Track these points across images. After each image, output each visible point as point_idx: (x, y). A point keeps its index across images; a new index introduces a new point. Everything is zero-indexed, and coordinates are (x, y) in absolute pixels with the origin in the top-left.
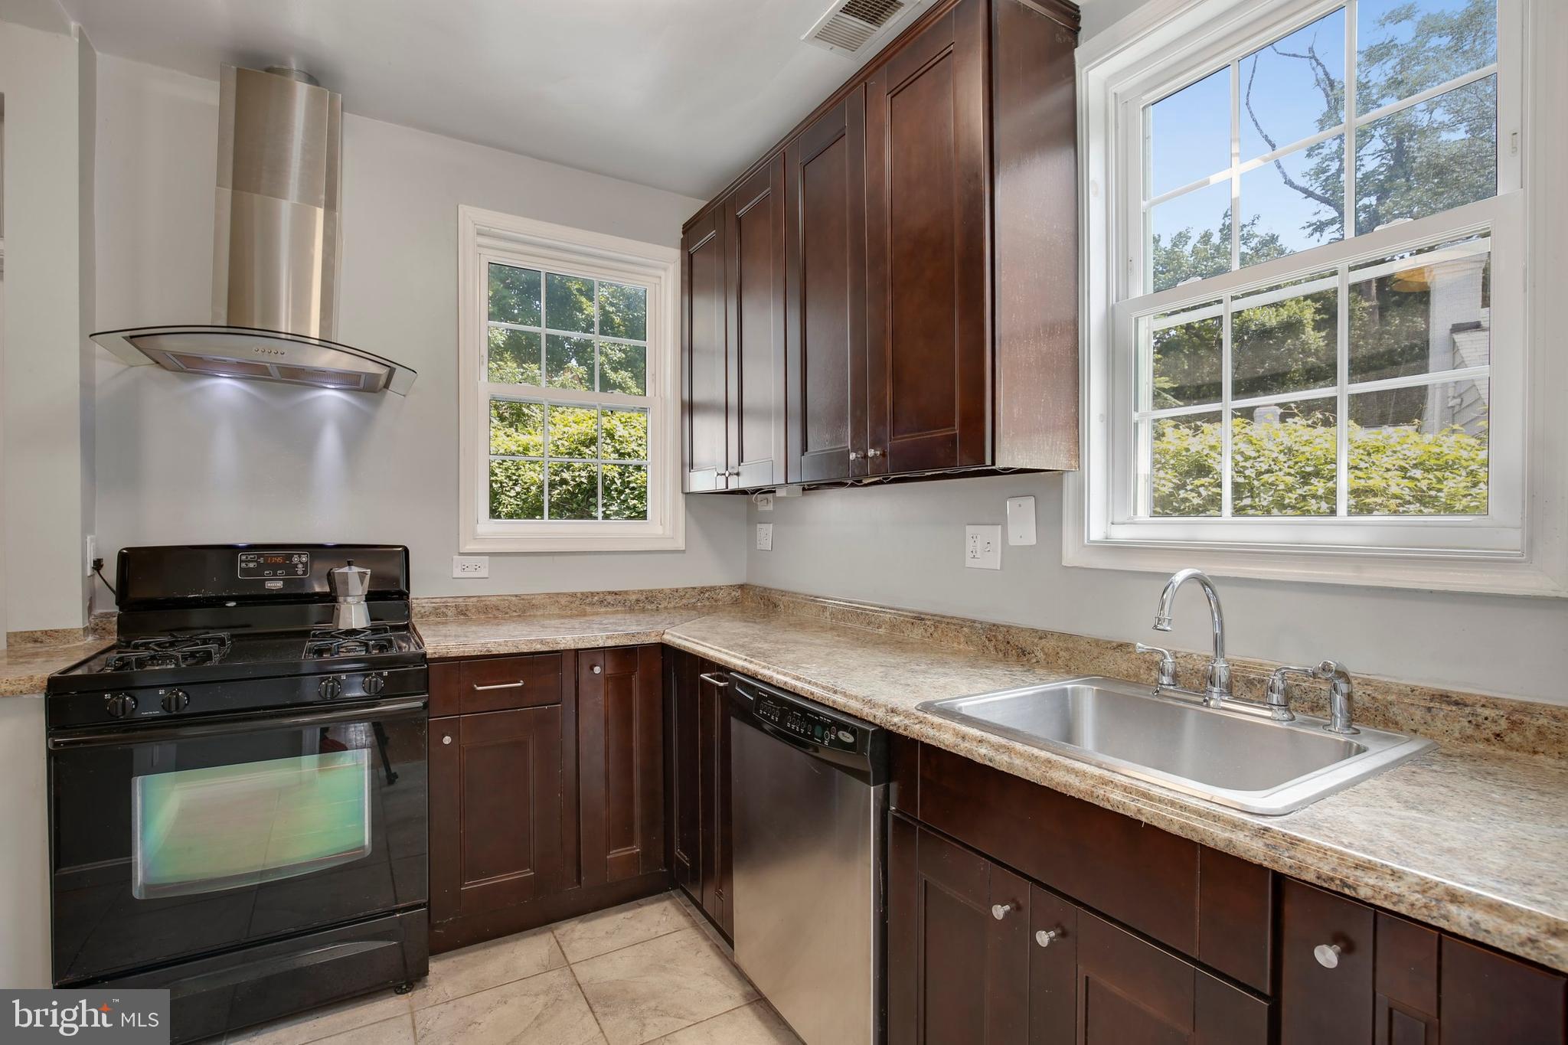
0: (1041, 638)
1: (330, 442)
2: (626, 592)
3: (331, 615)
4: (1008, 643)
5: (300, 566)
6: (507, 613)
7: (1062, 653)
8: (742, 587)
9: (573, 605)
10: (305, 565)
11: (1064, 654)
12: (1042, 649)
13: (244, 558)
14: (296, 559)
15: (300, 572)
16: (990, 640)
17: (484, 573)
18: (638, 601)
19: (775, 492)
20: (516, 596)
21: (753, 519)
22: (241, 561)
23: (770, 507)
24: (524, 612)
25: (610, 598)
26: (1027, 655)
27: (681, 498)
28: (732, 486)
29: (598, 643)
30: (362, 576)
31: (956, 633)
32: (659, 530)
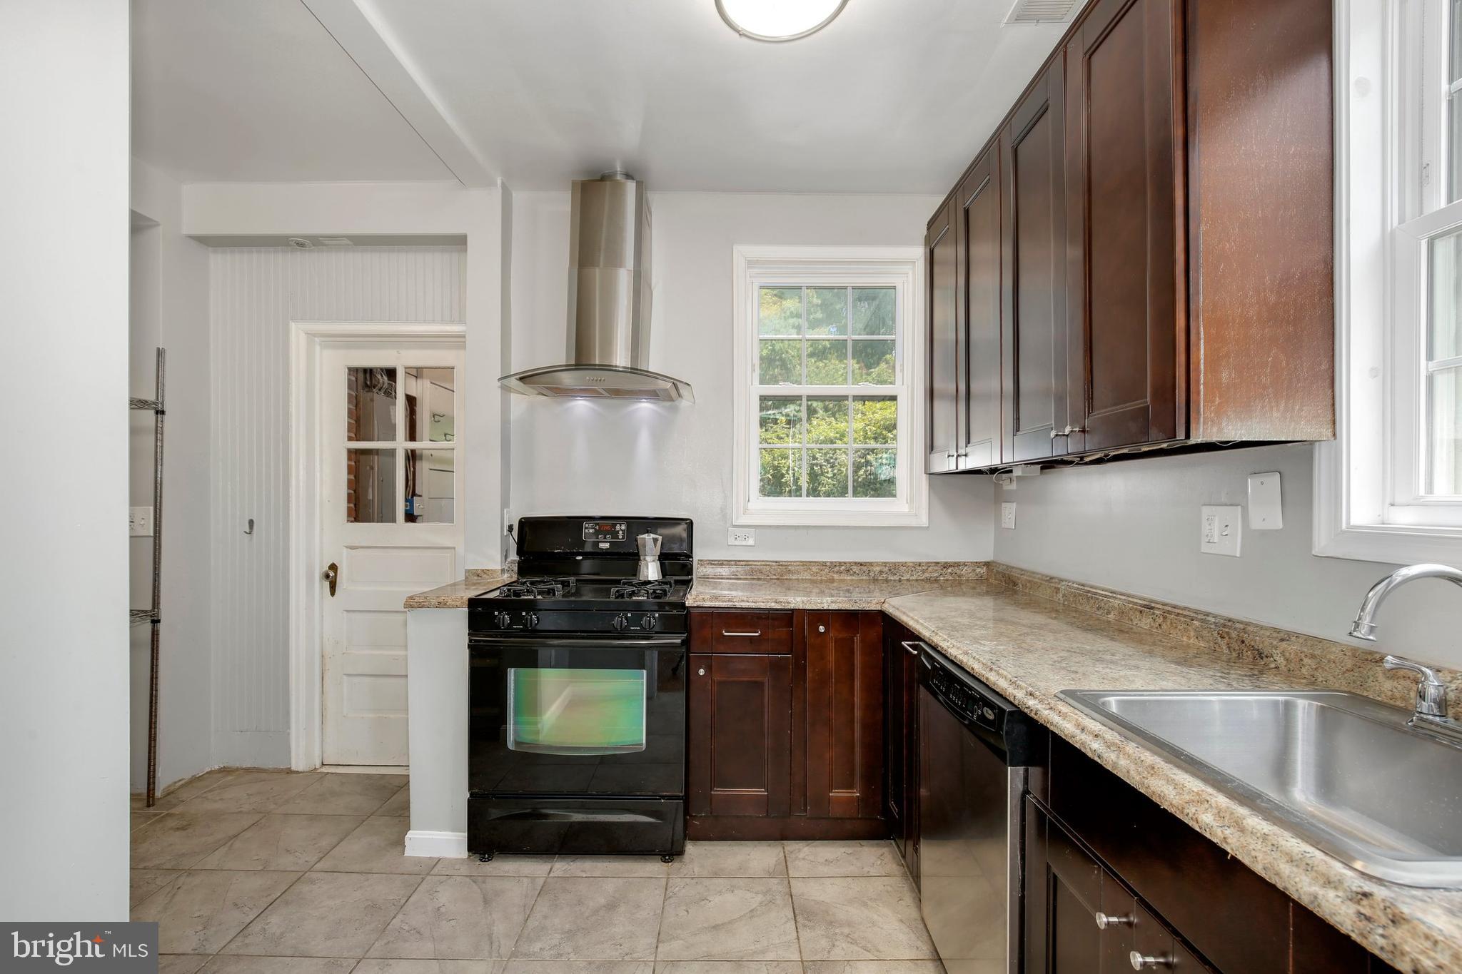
0: (1282, 640)
1: (644, 441)
2: (871, 564)
3: (635, 570)
4: (1243, 642)
5: (621, 532)
6: (768, 576)
7: (1306, 661)
8: (987, 564)
9: (823, 573)
10: (623, 531)
11: (1310, 661)
12: (1283, 653)
13: (587, 525)
14: (618, 527)
15: (620, 537)
16: (1222, 637)
17: (751, 542)
18: (881, 572)
19: (1011, 471)
20: (776, 562)
21: (999, 498)
22: (586, 528)
23: (1014, 486)
24: (782, 576)
25: (855, 569)
26: (1265, 659)
27: (924, 478)
28: (962, 467)
29: (823, 605)
30: (655, 540)
31: (1185, 626)
32: (905, 508)
